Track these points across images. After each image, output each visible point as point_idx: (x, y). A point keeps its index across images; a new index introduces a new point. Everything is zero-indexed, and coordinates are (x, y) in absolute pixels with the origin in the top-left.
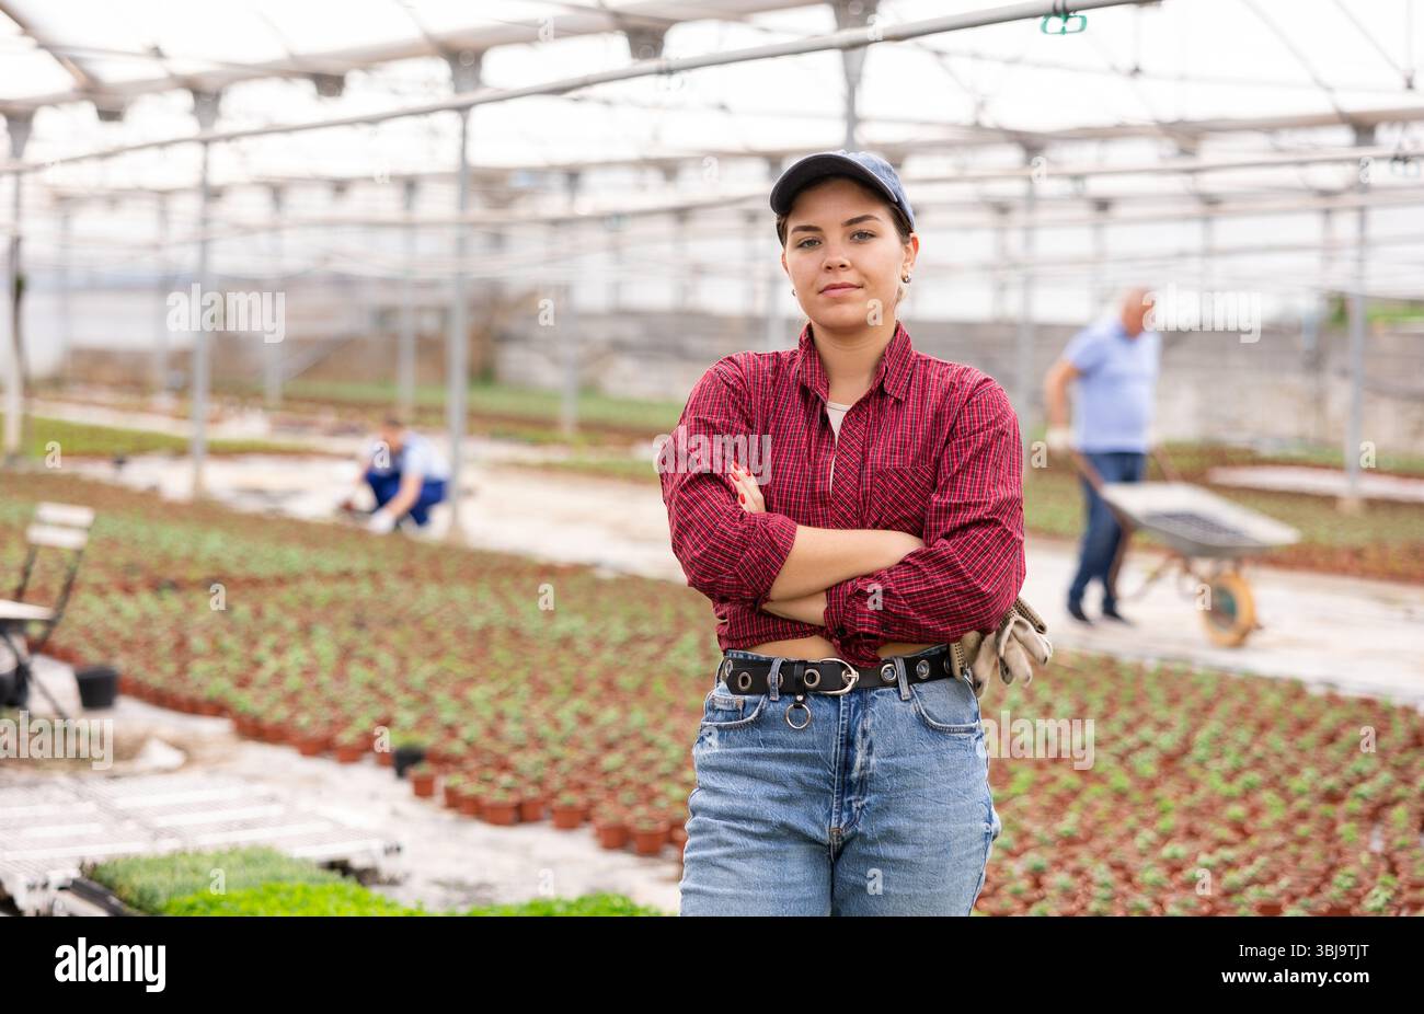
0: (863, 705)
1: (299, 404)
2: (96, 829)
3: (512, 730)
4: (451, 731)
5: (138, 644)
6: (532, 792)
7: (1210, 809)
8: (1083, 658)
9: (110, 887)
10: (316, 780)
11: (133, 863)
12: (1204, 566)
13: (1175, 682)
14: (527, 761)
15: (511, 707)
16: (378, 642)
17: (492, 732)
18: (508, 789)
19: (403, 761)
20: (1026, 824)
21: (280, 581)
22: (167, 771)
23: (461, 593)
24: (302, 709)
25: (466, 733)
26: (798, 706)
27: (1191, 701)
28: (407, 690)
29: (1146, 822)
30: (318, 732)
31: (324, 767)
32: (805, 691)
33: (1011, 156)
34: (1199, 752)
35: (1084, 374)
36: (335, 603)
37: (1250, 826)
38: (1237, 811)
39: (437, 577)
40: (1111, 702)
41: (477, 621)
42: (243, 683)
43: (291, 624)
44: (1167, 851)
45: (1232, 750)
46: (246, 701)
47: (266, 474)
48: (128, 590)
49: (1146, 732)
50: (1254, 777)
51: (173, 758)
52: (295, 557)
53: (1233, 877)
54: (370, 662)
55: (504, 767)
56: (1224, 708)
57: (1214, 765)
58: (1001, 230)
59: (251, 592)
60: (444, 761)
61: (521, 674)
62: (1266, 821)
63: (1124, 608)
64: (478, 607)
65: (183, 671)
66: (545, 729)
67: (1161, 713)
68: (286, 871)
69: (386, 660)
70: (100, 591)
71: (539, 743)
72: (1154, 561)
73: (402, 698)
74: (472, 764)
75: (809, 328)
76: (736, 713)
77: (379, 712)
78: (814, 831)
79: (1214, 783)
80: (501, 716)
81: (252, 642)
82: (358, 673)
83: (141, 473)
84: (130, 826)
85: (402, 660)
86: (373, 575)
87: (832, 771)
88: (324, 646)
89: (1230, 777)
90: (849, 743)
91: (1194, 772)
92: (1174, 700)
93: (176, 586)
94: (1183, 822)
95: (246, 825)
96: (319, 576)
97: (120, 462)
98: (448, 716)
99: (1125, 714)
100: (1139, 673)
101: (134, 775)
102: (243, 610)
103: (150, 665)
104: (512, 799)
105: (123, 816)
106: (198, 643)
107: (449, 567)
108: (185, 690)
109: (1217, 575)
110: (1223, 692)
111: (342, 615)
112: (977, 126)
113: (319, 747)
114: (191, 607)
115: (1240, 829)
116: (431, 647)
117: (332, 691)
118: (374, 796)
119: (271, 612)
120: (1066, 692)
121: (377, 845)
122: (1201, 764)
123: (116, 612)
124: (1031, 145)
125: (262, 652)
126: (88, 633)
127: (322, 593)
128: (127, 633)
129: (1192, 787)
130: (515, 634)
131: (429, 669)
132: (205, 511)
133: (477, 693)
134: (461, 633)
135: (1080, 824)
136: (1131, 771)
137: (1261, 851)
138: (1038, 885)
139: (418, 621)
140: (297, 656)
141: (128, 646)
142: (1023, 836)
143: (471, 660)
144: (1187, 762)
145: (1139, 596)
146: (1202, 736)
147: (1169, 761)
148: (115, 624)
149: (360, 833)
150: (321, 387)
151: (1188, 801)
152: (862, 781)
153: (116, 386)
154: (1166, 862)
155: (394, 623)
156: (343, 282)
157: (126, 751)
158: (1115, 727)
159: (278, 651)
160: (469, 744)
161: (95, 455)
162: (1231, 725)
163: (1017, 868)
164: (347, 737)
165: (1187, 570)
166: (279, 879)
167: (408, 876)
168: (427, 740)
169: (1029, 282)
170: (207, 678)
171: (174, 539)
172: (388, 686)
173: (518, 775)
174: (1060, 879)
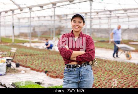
0: (81, 68)
1: (41, 37)
2: (15, 79)
3: (57, 69)
4: (51, 69)
5: (22, 61)
6: (58, 75)
7: (124, 76)
8: (114, 61)
9: (15, 85)
10: (38, 74)
11: (17, 83)
12: (126, 52)
13: (122, 63)
14: (58, 72)
15: (57, 67)
16: (45, 60)
17: (55, 69)
18: (55, 75)
19: (46, 72)
20: (106, 78)
21: (37, 55)
22: (23, 73)
23: (54, 56)
24: (37, 67)
25: (52, 69)
26: (74, 69)
27: (123, 65)
28: (47, 65)
29: (118, 77)
30: (38, 69)
31: (38, 73)
32: (75, 68)
33: (108, 13)
34: (124, 70)
35: (114, 34)
36: (42, 57)
37: (128, 77)
38: (127, 76)
39: (52, 54)
40: (116, 65)
41: (55, 58)
42: (32, 65)
43: (37, 59)
44: (119, 80)
45: (127, 70)
46: (32, 66)
47: (37, 44)
48: (22, 56)
49: (119, 68)
50: (129, 73)
51: (24, 72)
52: (39, 52)
53: (126, 83)
54: (44, 62)
55: (55, 72)
56: (127, 66)
57: (125, 72)
58: (108, 20)
59: (34, 56)
60: (50, 72)
61: (58, 64)
62: (130, 77)
63: (119, 56)
64: (55, 57)
65: (26, 63)
66: (60, 69)
67: (120, 66)
68: (32, 83)
69: (46, 62)
70: (19, 56)
71: (59, 70)
72: (121, 51)
73: (47, 66)
74: (52, 72)
75: (72, 31)
76: (68, 70)
77: (44, 67)
78: (77, 81)
79: (125, 73)
80: (56, 68)
81: (33, 61)
82: (43, 63)
83: (25, 45)
84: (18, 79)
85: (47, 62)
86: (46, 54)
87: (78, 75)
88: (40, 61)
89: (126, 73)
90: (80, 72)
91: (123, 72)
92: (122, 65)
93: (27, 55)
94: (121, 77)
95: (30, 79)
96: (41, 54)
97: (23, 43)
98: (51, 68)
99: (117, 67)
100: (119, 62)
101: (20, 74)
102: (33, 58)
103: (23, 63)
104: (56, 76)
105: (18, 78)
106: (28, 61)
107: (53, 53)
108: (26, 65)
109: (127, 53)
110: (127, 64)
111: (42, 58)
112: (105, 10)
113: (38, 71)
114: (28, 57)
115: (127, 78)
116: (50, 61)
117: (40, 65)
118: (43, 76)
119: (35, 58)
120: (111, 64)
121: (42, 80)
122: (124, 71)
123: (21, 58)
124: (110, 11)
125: (34, 62)
126: (18, 60)
127: (40, 56)
128: (21, 60)
129: (123, 74)
130: (59, 59)
131: (50, 63)
132: (31, 48)
133: (54, 65)
134: (53, 59)
135: (111, 78)
136: (117, 72)
137: (129, 80)
138: (106, 84)
139: (49, 58)
140: (37, 62)
141: (21, 61)
142: (105, 79)
143: (54, 62)
144: (123, 71)
145: (120, 55)
146: (124, 69)
147: (121, 71)
148: (20, 59)
149: (41, 79)
150: (43, 36)
151: (122, 75)
152: (81, 76)
153: (24, 36)
154: (119, 81)
155: (47, 59)
156: (45, 26)
157: (19, 71)
158: (116, 68)
159: (35, 61)
160: (52, 70)
161: (21, 43)
162: (127, 67)
163: (104, 82)
164: (41, 70)
165: (125, 52)
166: (31, 84)
167: (45, 83)
168: (48, 70)
169: (110, 25)
170: (28, 64)
171: (27, 51)
172: (45, 65)
173: (57, 73)
174: (108, 83)
